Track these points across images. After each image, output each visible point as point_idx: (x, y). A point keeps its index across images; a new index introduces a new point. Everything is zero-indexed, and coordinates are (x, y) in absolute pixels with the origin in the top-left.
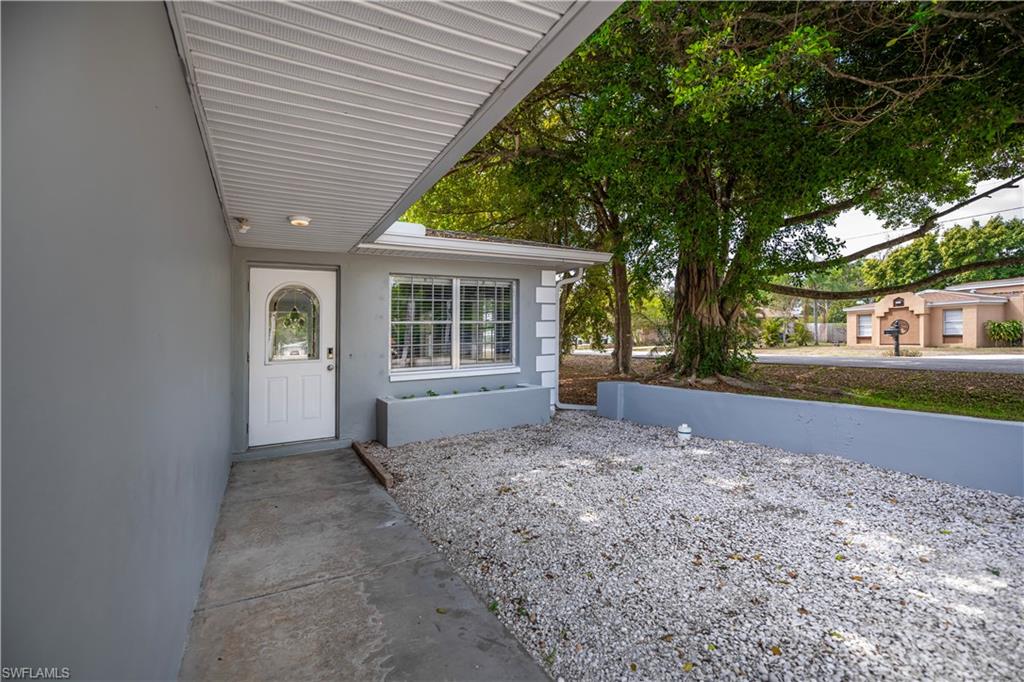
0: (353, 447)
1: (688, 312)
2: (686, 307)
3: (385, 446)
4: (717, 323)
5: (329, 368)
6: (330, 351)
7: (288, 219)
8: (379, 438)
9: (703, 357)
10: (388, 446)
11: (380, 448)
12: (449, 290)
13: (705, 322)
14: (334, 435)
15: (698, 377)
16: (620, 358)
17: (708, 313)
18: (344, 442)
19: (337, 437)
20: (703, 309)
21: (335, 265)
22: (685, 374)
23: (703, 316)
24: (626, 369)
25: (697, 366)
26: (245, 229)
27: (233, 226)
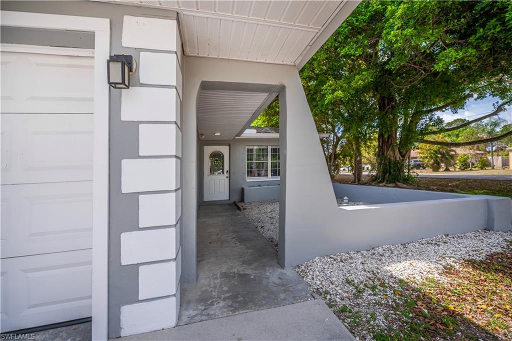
0: (234, 203)
1: (383, 154)
2: (382, 151)
3: (244, 202)
4: (398, 159)
5: (227, 177)
6: (227, 171)
7: (215, 133)
8: (242, 200)
9: (390, 174)
10: (245, 202)
11: (242, 203)
12: (267, 150)
13: (392, 158)
14: (228, 199)
15: (386, 183)
16: (356, 175)
17: (394, 154)
18: (232, 201)
19: (229, 200)
20: (390, 153)
21: (229, 143)
22: (381, 182)
23: (390, 155)
24: (359, 180)
25: (387, 178)
26: (203, 137)
27: (200, 136)
